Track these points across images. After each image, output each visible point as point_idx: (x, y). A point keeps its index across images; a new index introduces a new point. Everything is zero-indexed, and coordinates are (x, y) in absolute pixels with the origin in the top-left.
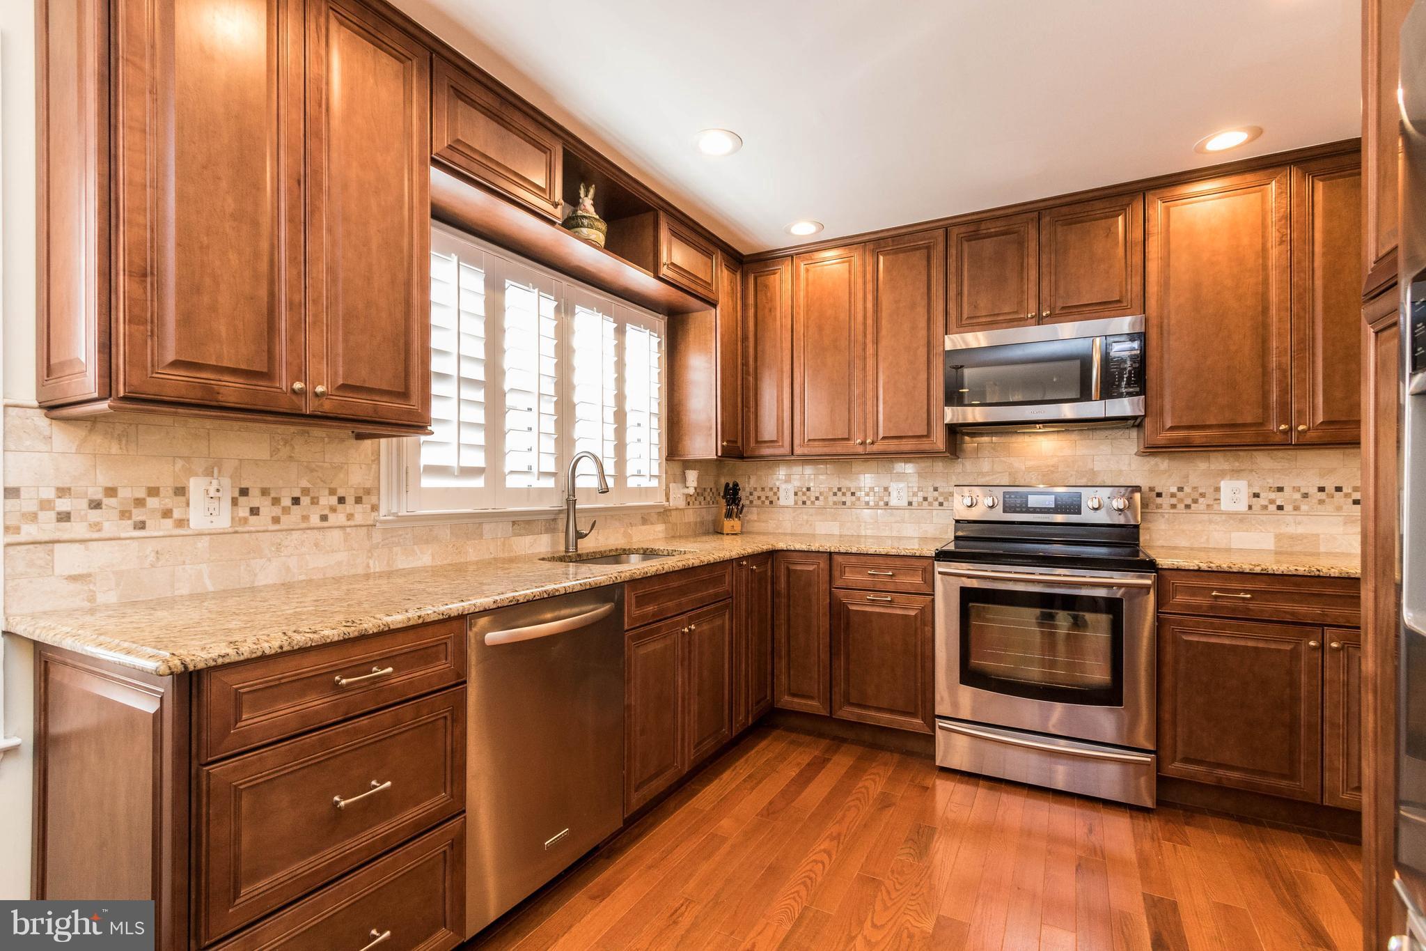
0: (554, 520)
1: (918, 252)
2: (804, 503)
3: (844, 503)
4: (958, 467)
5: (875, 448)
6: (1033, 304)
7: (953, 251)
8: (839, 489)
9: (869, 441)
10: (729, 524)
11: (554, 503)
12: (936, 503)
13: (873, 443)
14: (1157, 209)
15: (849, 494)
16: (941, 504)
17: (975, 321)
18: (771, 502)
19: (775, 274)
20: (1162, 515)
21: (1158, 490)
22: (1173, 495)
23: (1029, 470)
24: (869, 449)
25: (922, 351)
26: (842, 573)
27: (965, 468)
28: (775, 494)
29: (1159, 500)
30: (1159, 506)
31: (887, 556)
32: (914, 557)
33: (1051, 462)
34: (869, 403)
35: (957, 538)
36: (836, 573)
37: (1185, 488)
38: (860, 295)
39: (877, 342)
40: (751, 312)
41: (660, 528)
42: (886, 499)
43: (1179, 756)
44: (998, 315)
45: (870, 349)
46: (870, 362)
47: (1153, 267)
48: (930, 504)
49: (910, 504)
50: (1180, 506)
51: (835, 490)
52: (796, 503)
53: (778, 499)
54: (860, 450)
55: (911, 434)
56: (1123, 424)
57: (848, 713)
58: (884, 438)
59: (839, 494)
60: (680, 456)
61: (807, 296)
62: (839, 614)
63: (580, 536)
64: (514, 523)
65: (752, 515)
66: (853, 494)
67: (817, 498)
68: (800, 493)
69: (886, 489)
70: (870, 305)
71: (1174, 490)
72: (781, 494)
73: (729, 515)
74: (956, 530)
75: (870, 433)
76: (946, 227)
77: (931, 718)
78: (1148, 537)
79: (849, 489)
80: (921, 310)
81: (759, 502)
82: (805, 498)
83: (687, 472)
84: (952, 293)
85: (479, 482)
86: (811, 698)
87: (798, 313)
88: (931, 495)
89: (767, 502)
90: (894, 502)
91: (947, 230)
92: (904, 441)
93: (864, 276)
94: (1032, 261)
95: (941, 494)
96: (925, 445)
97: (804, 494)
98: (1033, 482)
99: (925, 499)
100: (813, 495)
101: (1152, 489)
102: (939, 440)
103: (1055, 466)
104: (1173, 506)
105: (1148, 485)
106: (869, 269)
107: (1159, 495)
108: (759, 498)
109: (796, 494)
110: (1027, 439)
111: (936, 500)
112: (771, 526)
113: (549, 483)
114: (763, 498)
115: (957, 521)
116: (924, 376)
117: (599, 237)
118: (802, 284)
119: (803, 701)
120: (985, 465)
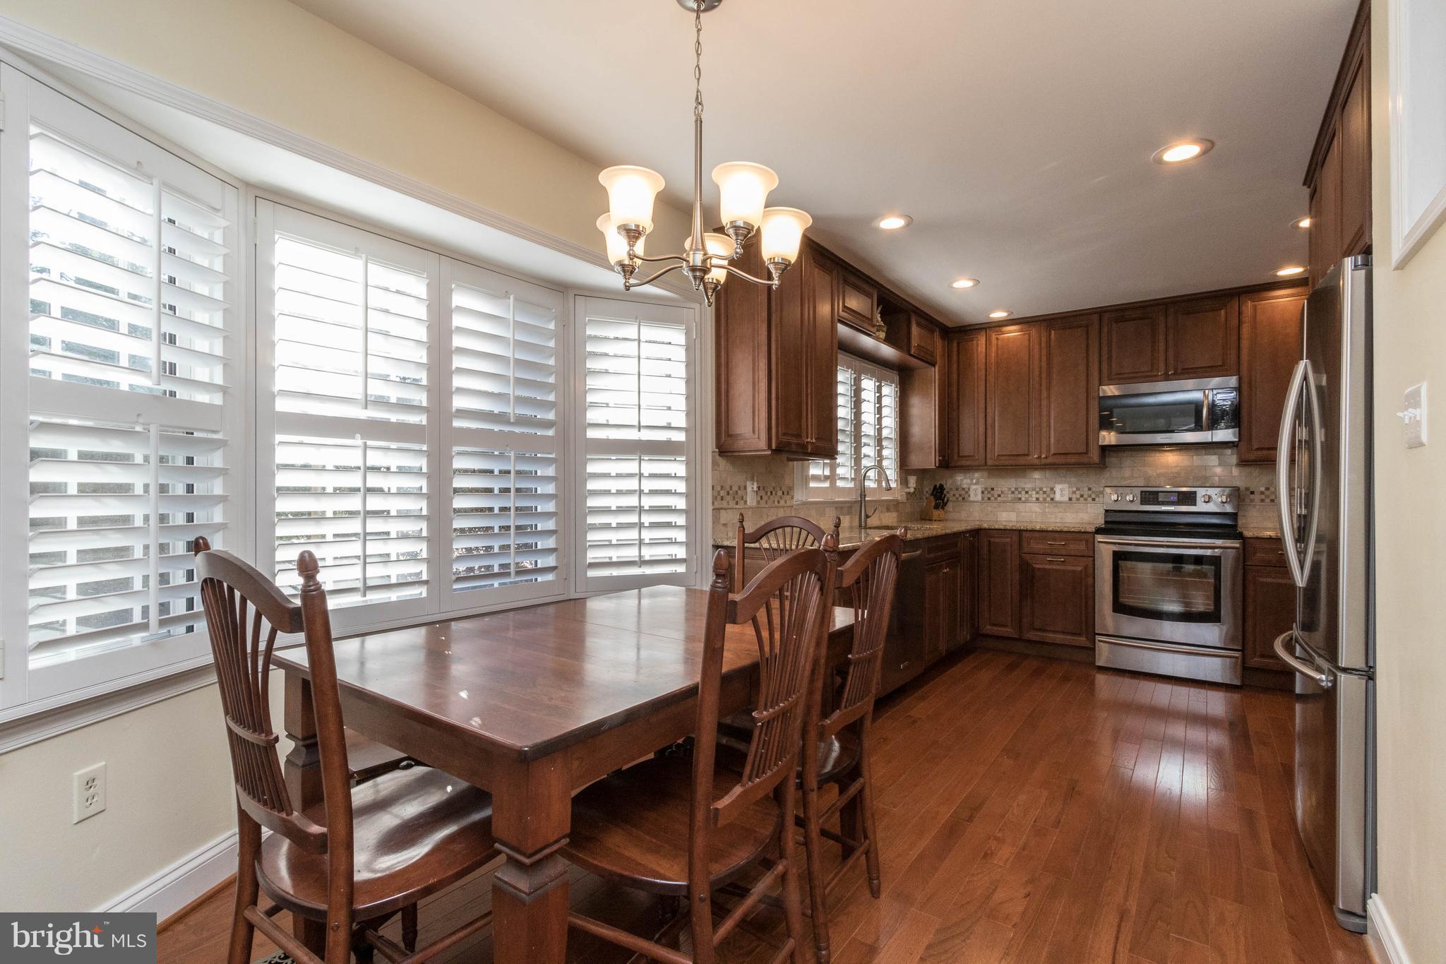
0: (851, 507)
1: (1079, 330)
2: (989, 499)
3: (1020, 499)
4: (1107, 475)
5: (1049, 461)
6: (1162, 366)
7: (1105, 329)
8: (1016, 489)
9: (1043, 456)
10: (936, 513)
11: (854, 497)
12: (1090, 499)
13: (1046, 458)
14: (1248, 306)
15: (1023, 493)
16: (1094, 499)
17: (1122, 376)
18: (963, 499)
19: (972, 341)
20: (1254, 506)
21: (1251, 490)
22: (1262, 493)
23: (1159, 475)
24: (1043, 461)
25: (1083, 397)
26: (1029, 544)
27: (1113, 475)
28: (967, 492)
29: (1252, 496)
30: (1252, 501)
31: (1061, 532)
32: (1080, 532)
33: (1174, 470)
34: (1044, 431)
35: (1106, 522)
36: (1025, 544)
37: (1271, 488)
38: (1037, 356)
39: (1049, 389)
40: (955, 366)
41: (895, 514)
42: (1052, 496)
43: (1258, 654)
44: (1137, 372)
45: (1044, 394)
46: (1044, 403)
47: (1245, 344)
48: (1086, 499)
49: (1070, 499)
50: (1268, 500)
51: (1013, 489)
52: (983, 499)
53: (969, 496)
54: (1037, 462)
55: (1074, 451)
56: (1225, 446)
57: (1032, 635)
58: (1055, 454)
59: (1017, 492)
60: (907, 466)
61: (997, 355)
62: (1026, 570)
63: (867, 517)
64: (836, 508)
65: (950, 507)
66: (1027, 492)
67: (999, 496)
68: (986, 492)
69: (1052, 489)
70: (1044, 364)
71: (1263, 489)
72: (972, 493)
73: (936, 507)
74: (1106, 516)
75: (1044, 450)
76: (1100, 312)
77: (1092, 634)
78: (1244, 521)
79: (1023, 489)
80: (1082, 368)
81: (954, 499)
82: (989, 496)
83: (909, 477)
84: (1105, 357)
85: (827, 484)
86: (1007, 626)
87: (990, 368)
88: (1086, 493)
89: (960, 499)
90: (1058, 497)
91: (1100, 316)
92: (1069, 456)
93: (1040, 344)
94: (1162, 337)
95: (1093, 492)
96: (1084, 459)
97: (989, 492)
98: (1162, 484)
99: (1082, 496)
100: (996, 493)
101: (1247, 489)
102: (1095, 455)
103: (1178, 473)
104: (1262, 501)
105: (1244, 486)
106: (1044, 339)
107: (1252, 493)
108: (954, 495)
109: (983, 492)
110: (1158, 455)
111: (1090, 496)
112: (963, 515)
113: (851, 485)
114: (957, 496)
115: (1106, 511)
116: (1083, 412)
117: (882, 335)
118: (994, 349)
119: (1002, 629)
120: (1127, 473)
